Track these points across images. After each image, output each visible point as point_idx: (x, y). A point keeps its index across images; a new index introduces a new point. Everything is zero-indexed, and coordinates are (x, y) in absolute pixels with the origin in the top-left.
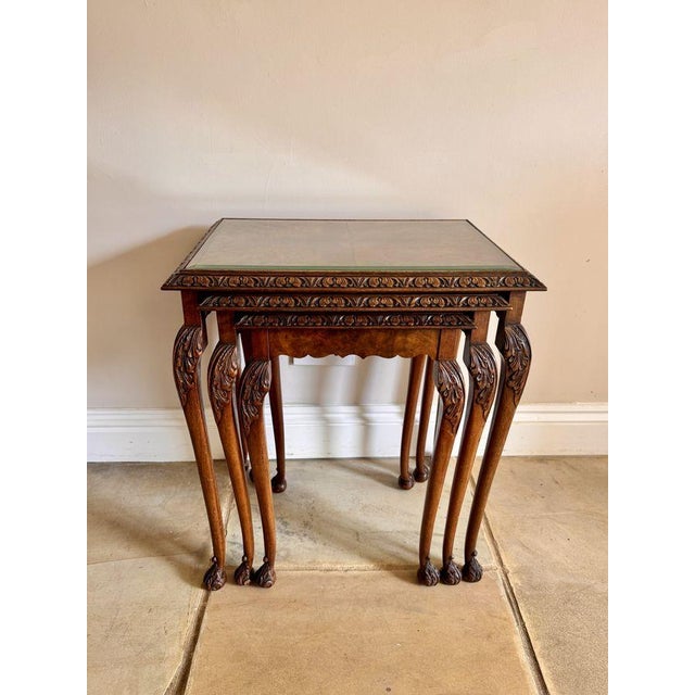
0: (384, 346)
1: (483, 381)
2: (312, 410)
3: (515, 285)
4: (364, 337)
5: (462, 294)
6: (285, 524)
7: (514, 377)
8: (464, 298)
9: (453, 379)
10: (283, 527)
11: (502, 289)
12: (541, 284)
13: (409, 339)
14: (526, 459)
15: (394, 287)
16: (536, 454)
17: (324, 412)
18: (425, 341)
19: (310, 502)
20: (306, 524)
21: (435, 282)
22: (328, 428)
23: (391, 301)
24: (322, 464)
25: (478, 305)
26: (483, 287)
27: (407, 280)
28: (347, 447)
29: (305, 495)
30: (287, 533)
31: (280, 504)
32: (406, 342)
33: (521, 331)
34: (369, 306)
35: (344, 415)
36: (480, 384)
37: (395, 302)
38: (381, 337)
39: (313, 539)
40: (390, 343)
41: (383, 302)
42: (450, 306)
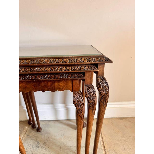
0: (51, 87)
1: (91, 99)
2: (51, 106)
3: (99, 61)
4: (42, 84)
5: (78, 65)
6: (38, 143)
7: (103, 98)
8: (79, 67)
9: (79, 99)
10: (37, 145)
11: (94, 63)
12: (110, 60)
13: (61, 84)
14: (116, 118)
15: (50, 63)
16: (119, 117)
17: (55, 106)
18: (67, 84)
19: (48, 135)
20: (45, 143)
21: (67, 61)
22: (56, 111)
23: (50, 69)
24: (55, 122)
25: (85, 70)
26: (86, 62)
27: (55, 60)
28: (62, 116)
29: (47, 133)
30: (38, 147)
31: (39, 136)
32: (59, 85)
33: (104, 79)
34: (40, 71)
35: (60, 107)
36: (90, 101)
37: (51, 69)
38: (49, 84)
39: (46, 150)
40: (53, 86)
41: (46, 69)
42: (74, 70)
